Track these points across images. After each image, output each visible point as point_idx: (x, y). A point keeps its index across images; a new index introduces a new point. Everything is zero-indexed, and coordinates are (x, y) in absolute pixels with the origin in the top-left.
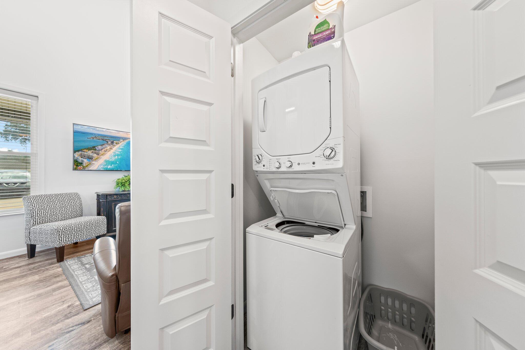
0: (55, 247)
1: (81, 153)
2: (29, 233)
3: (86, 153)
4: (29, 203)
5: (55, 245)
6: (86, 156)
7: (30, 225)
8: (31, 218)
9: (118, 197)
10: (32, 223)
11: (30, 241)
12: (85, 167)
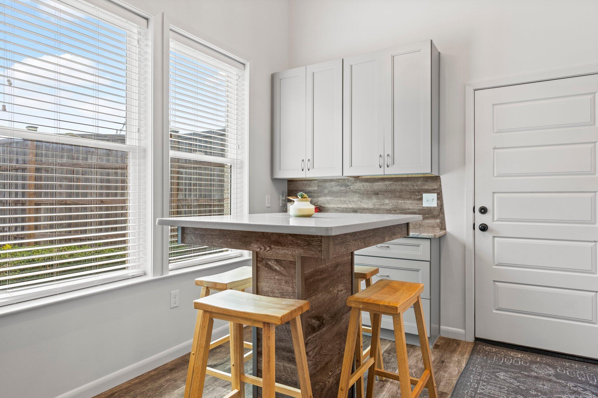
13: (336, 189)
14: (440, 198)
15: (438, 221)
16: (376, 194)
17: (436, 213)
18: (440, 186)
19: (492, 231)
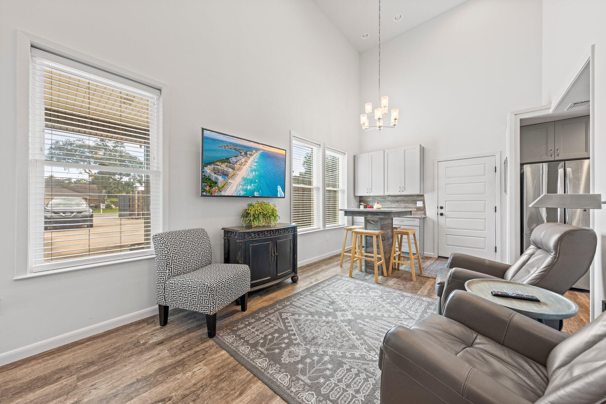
0: (206, 314)
1: (214, 168)
2: (164, 289)
3: (219, 167)
4: (162, 244)
5: (208, 312)
6: (220, 171)
7: (165, 277)
8: (166, 267)
9: (256, 236)
10: (167, 274)
11: (165, 300)
12: (221, 188)
13: (380, 200)
14: (424, 203)
15: (423, 212)
16: (397, 202)
17: (422, 209)
18: (424, 198)
19: (445, 215)
